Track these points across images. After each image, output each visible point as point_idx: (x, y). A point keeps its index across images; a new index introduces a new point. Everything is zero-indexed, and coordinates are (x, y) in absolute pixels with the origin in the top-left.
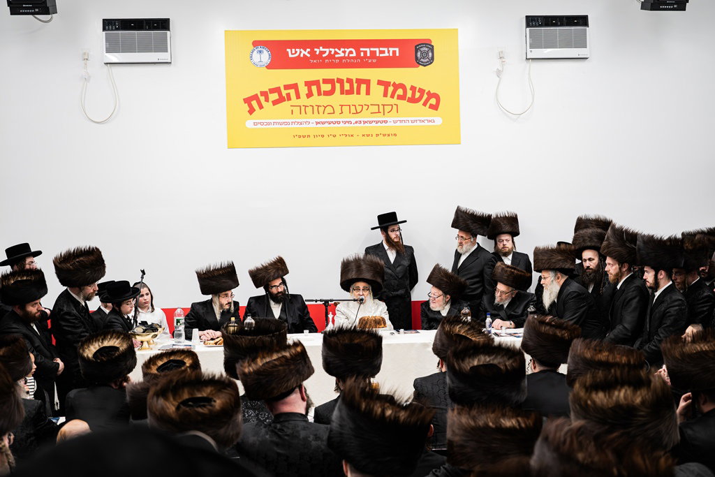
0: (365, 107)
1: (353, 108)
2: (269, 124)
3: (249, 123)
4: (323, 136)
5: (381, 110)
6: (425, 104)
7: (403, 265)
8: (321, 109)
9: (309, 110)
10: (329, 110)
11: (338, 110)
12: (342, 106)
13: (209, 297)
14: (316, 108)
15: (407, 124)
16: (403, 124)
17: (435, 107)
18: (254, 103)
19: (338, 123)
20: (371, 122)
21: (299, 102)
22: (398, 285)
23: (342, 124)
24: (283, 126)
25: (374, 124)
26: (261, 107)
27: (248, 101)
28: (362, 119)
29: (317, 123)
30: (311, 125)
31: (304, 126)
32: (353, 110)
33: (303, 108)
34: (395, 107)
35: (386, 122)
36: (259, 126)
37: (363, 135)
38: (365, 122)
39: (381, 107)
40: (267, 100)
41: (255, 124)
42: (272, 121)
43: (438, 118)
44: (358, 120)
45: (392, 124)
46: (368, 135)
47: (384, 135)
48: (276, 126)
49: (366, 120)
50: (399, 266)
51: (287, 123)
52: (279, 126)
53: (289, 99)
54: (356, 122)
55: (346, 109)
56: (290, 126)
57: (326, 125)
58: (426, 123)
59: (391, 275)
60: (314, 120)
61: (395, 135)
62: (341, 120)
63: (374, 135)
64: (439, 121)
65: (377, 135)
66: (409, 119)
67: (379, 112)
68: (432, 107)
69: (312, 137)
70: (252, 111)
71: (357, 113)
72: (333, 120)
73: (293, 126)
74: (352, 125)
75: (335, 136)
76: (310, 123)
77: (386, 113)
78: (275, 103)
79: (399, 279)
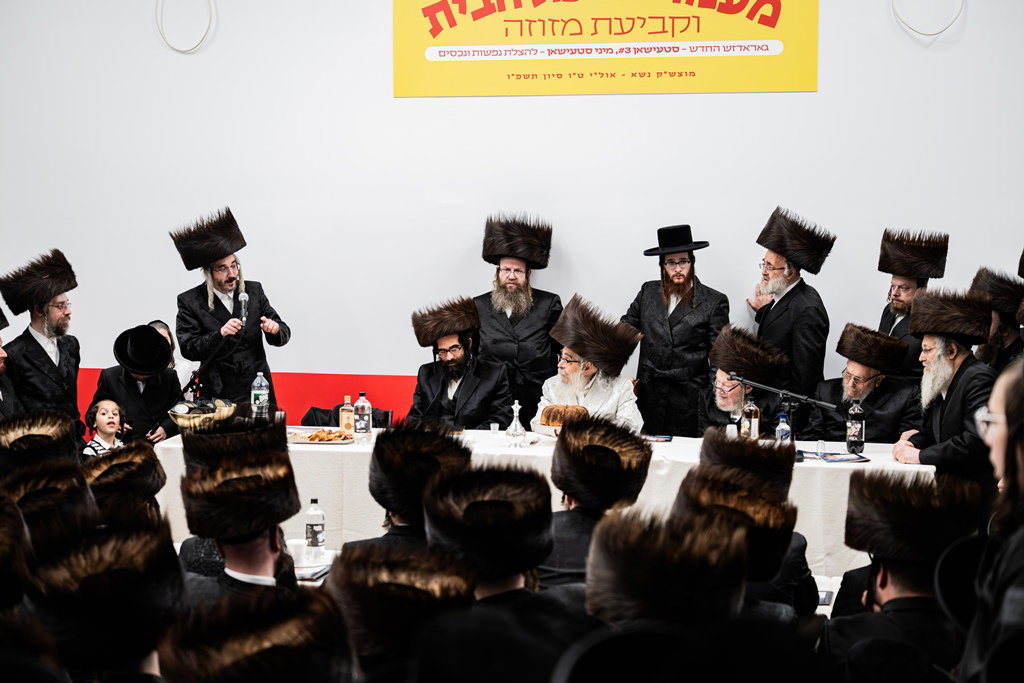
0: (639, 23)
1: (616, 24)
2: (465, 53)
3: (431, 53)
4: (560, 76)
5: (668, 27)
6: (751, 16)
8: (559, 26)
9: (537, 27)
10: (573, 27)
11: (588, 27)
12: (596, 19)
14: (548, 24)
15: (716, 53)
16: (709, 53)
17: (770, 22)
18: (441, 16)
19: (589, 51)
20: (648, 50)
21: (519, 14)
23: (595, 54)
24: (490, 58)
25: (653, 54)
26: (452, 23)
27: (429, 12)
28: (632, 45)
29: (551, 52)
30: (540, 56)
31: (527, 57)
32: (616, 28)
33: (526, 25)
34: (694, 21)
35: (676, 49)
36: (448, 58)
37: (634, 75)
38: (637, 50)
39: (668, 22)
40: (463, 10)
41: (442, 54)
42: (470, 48)
43: (774, 42)
44: (624, 45)
45: (688, 53)
46: (642, 75)
47: (672, 75)
48: (477, 58)
49: (639, 45)
51: (498, 53)
52: (484, 58)
53: (502, 8)
54: (621, 50)
55: (603, 26)
56: (503, 58)
57: (567, 55)
58: (752, 52)
60: (545, 47)
61: (693, 74)
62: (593, 46)
63: (653, 75)
64: (776, 47)
65: (659, 74)
66: (721, 44)
67: (664, 31)
68: (764, 20)
69: (541, 77)
70: (436, 30)
71: (623, 33)
72: (580, 46)
73: (508, 57)
74: (614, 55)
75: (581, 76)
76: (538, 51)
77: (677, 31)
78: (477, 15)
79: (674, 346)
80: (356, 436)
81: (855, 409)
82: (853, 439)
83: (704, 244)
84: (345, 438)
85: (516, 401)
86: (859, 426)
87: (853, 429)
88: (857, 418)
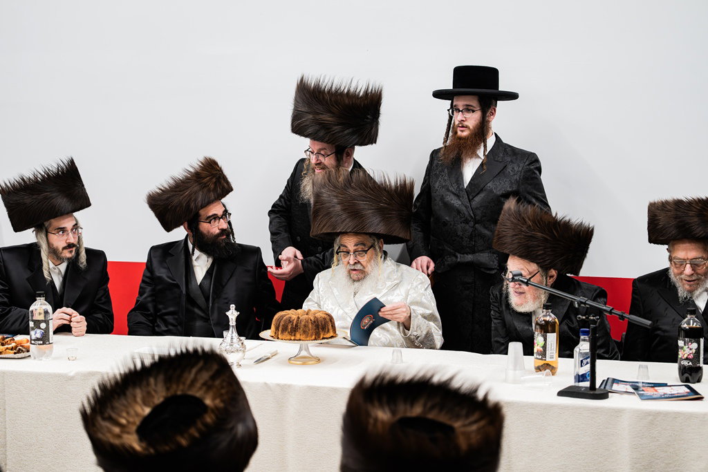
7: (491, 191)
13: (28, 237)
22: (471, 237)
50: (482, 190)
59: (459, 212)
79: (476, 222)
80: (32, 348)
81: (690, 322)
82: (686, 363)
83: (512, 96)
84: (19, 351)
85: (233, 307)
86: (695, 346)
87: (687, 349)
88: (693, 334)
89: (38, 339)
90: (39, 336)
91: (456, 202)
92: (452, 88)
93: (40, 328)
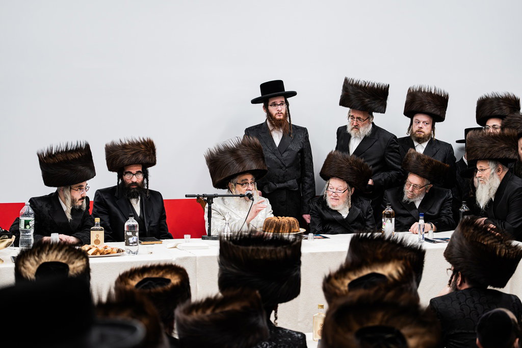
7: (291, 150)
59: (275, 163)
79: (286, 168)
89: (134, 243)
90: (135, 240)
91: (273, 157)
92: (261, 96)
93: (136, 236)
